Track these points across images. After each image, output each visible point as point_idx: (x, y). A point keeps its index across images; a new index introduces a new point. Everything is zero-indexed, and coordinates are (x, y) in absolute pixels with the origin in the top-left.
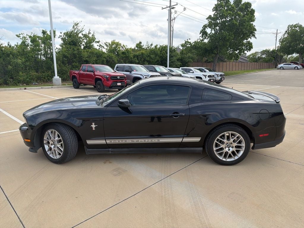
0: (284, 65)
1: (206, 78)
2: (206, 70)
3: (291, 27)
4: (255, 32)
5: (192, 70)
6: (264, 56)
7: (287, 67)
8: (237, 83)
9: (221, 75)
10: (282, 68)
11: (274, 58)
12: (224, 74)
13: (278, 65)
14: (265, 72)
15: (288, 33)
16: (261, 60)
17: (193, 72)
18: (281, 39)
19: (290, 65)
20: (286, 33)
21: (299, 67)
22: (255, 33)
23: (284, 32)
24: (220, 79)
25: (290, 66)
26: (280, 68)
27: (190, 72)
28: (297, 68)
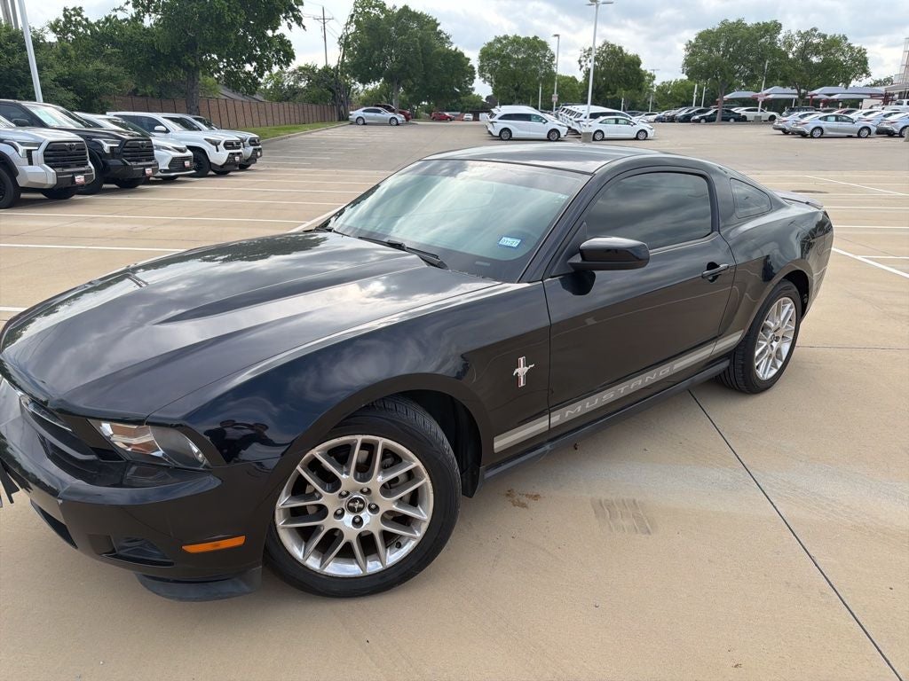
0: (364, 111)
1: (218, 151)
2: (199, 124)
3: (361, 6)
4: (300, 8)
5: (161, 125)
6: (303, 84)
7: (373, 119)
8: (296, 167)
9: (253, 142)
10: (361, 122)
11: (331, 90)
12: (256, 136)
13: (351, 112)
14: (327, 131)
15: (357, 22)
16: (299, 96)
17: (167, 131)
18: (342, 36)
19: (379, 112)
20: (351, 21)
21: (399, 119)
22: (299, 11)
23: (346, 19)
24: (253, 153)
25: (378, 115)
26: (356, 123)
27: (157, 128)
28: (394, 123)
